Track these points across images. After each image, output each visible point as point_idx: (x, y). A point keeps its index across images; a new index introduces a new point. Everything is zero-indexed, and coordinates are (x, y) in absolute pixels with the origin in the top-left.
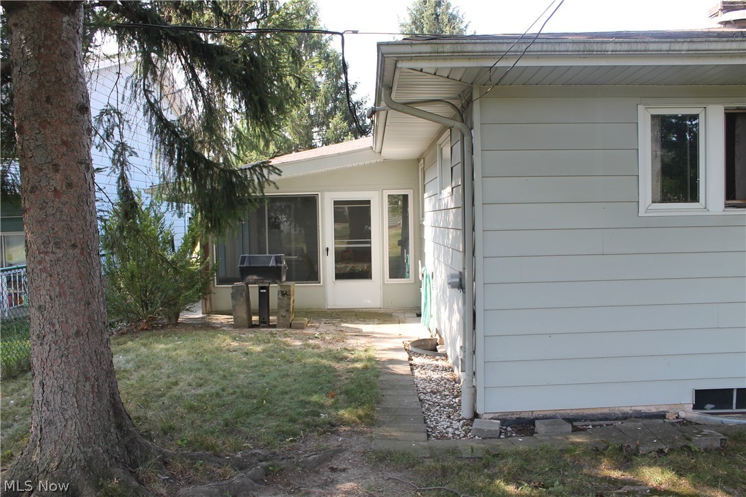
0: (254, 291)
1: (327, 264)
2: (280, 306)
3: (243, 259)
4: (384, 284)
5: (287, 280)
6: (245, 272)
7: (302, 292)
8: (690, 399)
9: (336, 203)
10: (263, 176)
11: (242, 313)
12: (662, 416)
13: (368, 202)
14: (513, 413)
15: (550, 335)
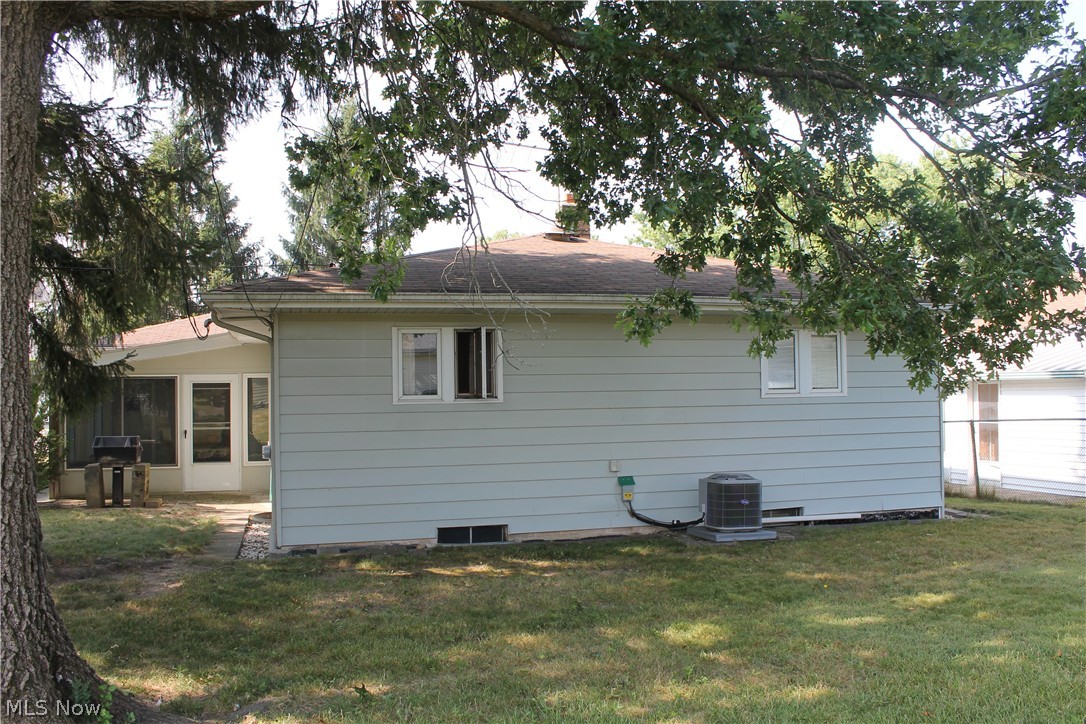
0: (108, 474)
1: (185, 447)
2: (134, 487)
3: (98, 441)
4: (243, 466)
5: (142, 462)
6: (99, 453)
7: (157, 476)
8: (434, 534)
9: (195, 385)
10: (119, 371)
11: (95, 494)
12: (414, 547)
13: (228, 385)
14: (303, 546)
15: (329, 489)
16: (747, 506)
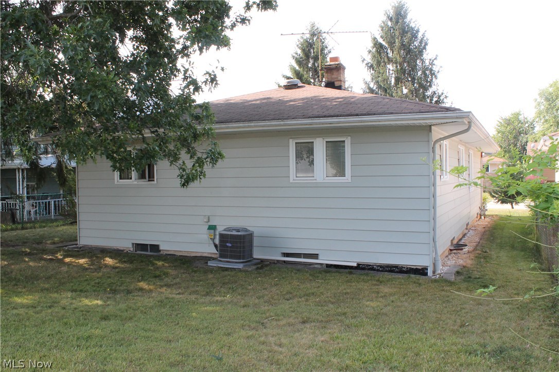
16: (230, 247)
